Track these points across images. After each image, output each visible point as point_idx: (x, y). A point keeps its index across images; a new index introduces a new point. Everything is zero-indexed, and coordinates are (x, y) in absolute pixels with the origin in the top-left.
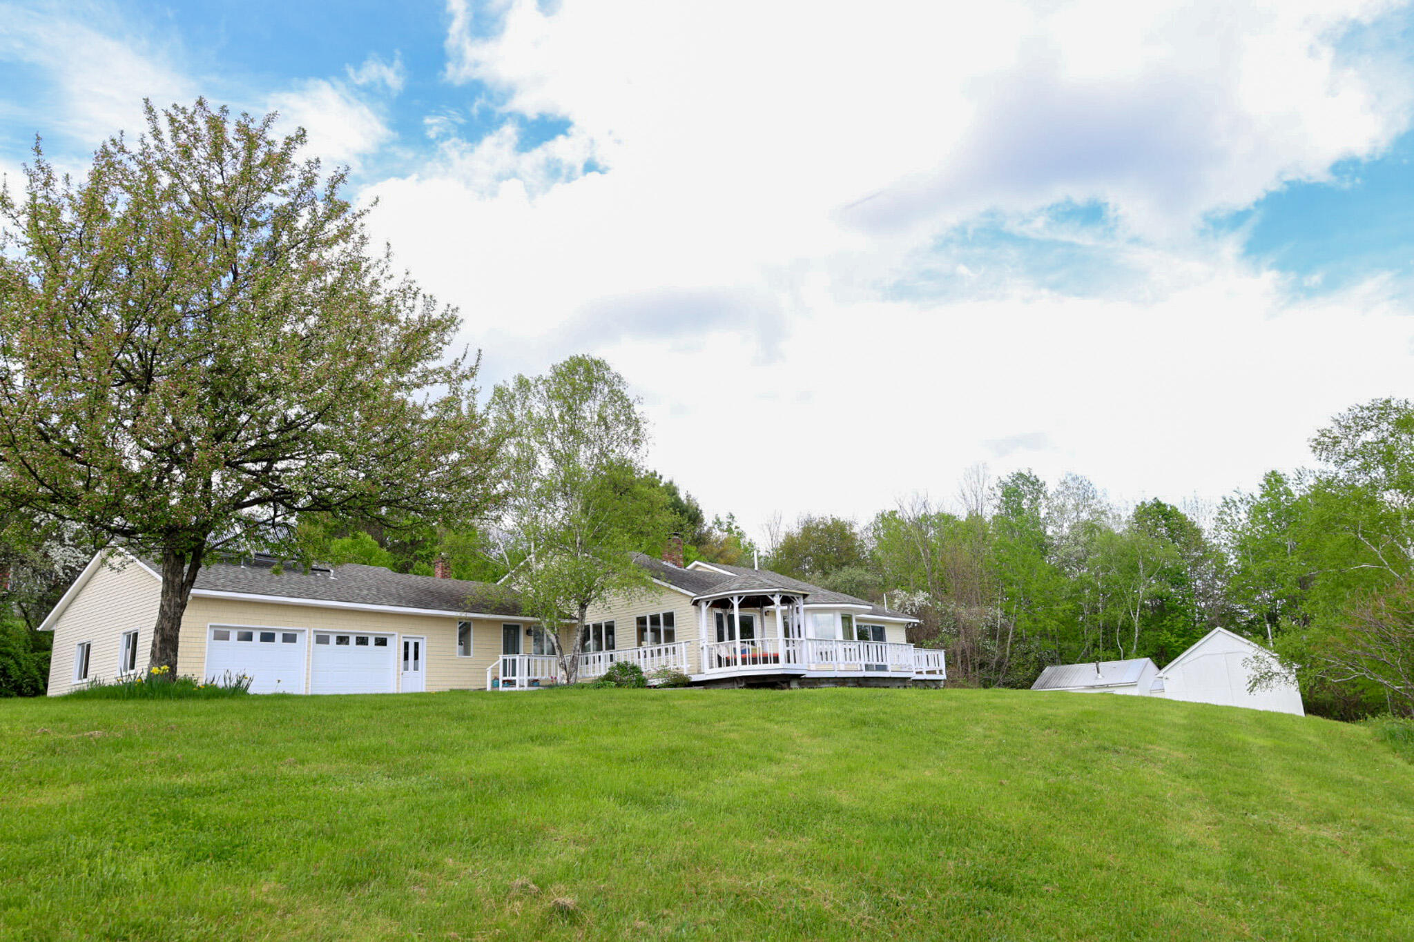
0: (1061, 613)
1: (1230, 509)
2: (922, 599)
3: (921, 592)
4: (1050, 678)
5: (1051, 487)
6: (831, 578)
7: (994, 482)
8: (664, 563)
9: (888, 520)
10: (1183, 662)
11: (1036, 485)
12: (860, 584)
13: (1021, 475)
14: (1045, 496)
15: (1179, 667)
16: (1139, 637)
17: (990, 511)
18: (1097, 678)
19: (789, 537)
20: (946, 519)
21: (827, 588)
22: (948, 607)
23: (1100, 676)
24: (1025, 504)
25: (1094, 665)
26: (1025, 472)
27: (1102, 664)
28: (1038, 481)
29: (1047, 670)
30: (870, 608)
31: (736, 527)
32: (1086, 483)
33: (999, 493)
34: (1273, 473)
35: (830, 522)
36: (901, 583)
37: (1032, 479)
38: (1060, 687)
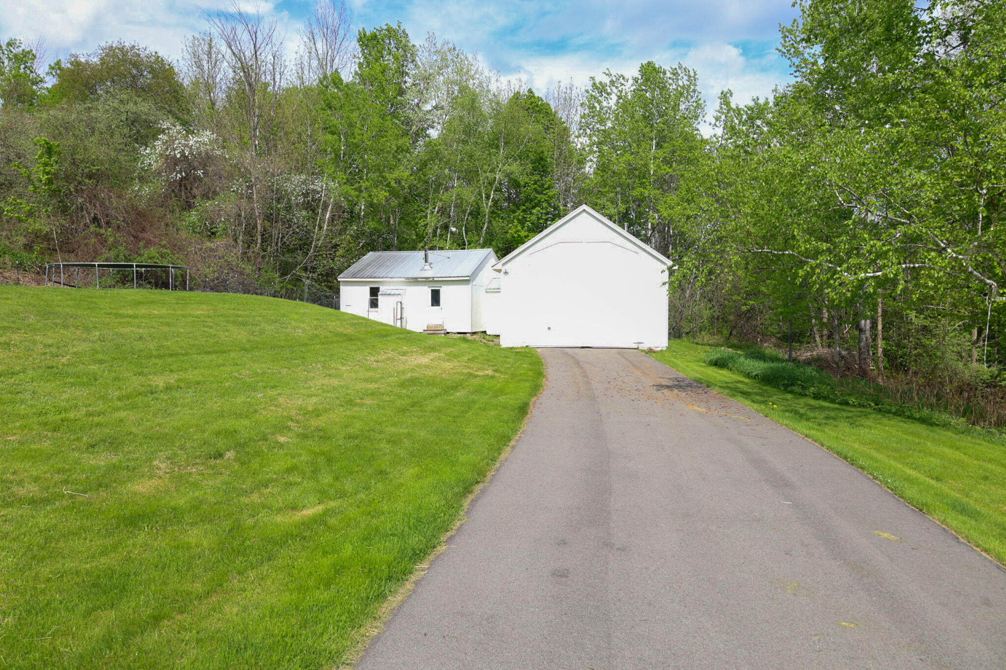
10: (531, 250)
15: (524, 257)
18: (422, 269)
23: (426, 267)
32: (462, 57)
34: (650, 64)
38: (375, 278)
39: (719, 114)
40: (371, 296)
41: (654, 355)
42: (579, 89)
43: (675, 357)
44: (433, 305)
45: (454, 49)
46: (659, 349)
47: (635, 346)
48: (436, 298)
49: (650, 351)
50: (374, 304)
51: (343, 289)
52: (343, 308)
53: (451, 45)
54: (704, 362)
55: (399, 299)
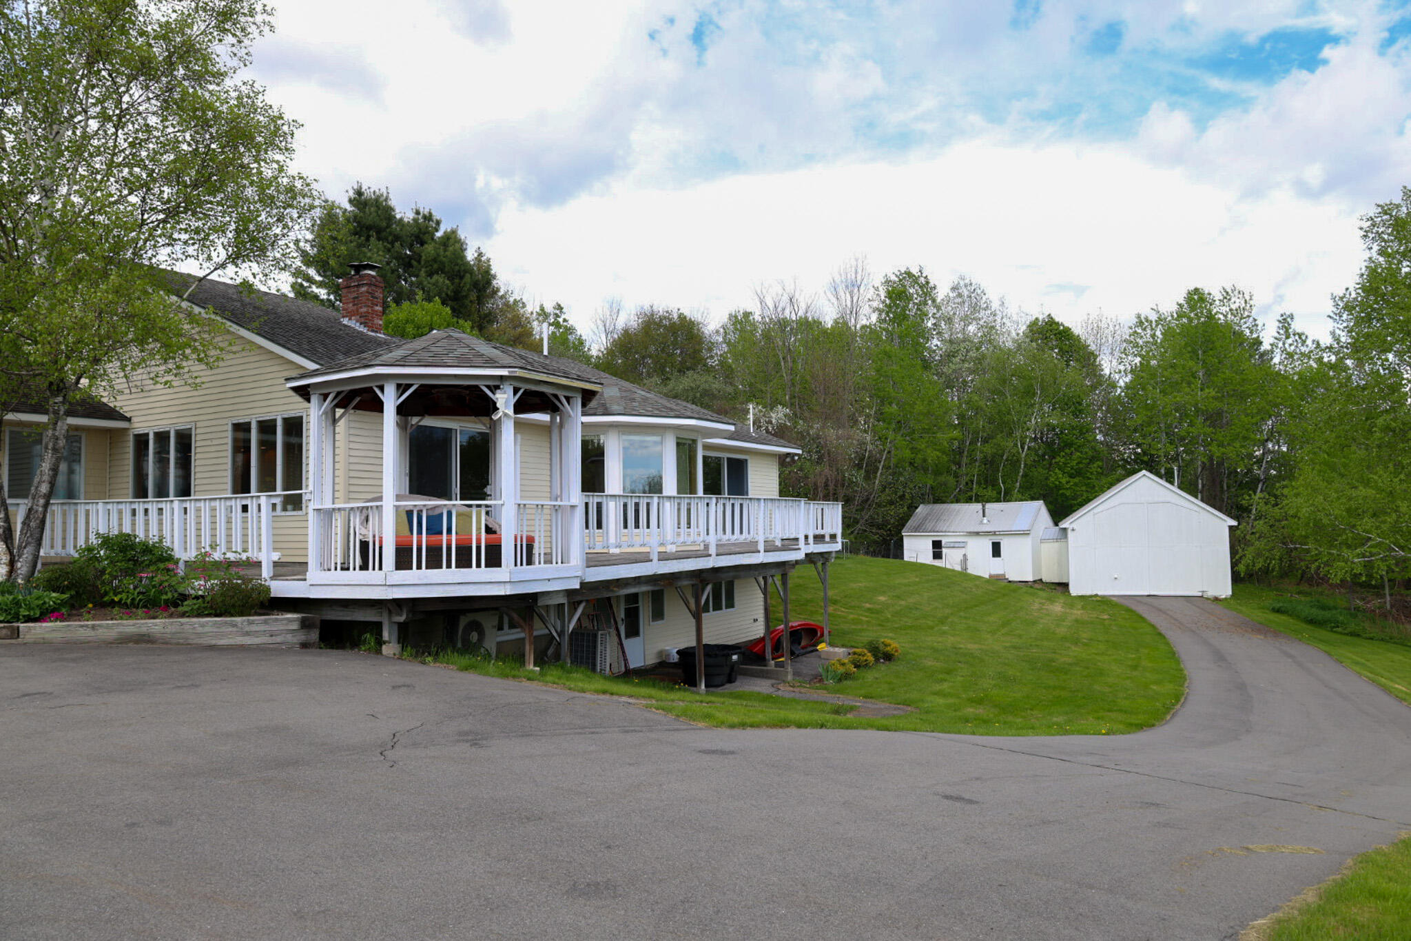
0: (945, 443)
1: (1144, 329)
2: (781, 415)
3: (780, 407)
4: (925, 519)
5: (942, 292)
6: (671, 384)
7: (878, 280)
8: (345, 321)
9: (741, 323)
10: (1096, 511)
11: (927, 289)
12: (706, 393)
13: (909, 274)
14: (934, 301)
15: (1089, 516)
16: (1025, 475)
17: (868, 317)
18: (981, 523)
19: (626, 332)
20: (808, 326)
21: (666, 395)
22: (812, 427)
23: (985, 521)
24: (912, 309)
25: (979, 506)
26: (915, 271)
27: (988, 506)
28: (928, 283)
29: (922, 510)
30: (732, 428)
31: (565, 320)
32: (979, 292)
33: (883, 294)
34: (1196, 290)
35: (675, 316)
36: (754, 395)
37: (922, 280)
38: (938, 532)
39: (1276, 341)
40: (933, 548)
41: (1221, 603)
42: (1109, 320)
43: (1240, 605)
44: (994, 556)
45: (971, 284)
46: (1223, 597)
47: (1200, 594)
48: (996, 550)
49: (1216, 599)
50: (937, 555)
51: (906, 541)
52: (906, 559)
53: (967, 281)
54: (1268, 609)
55: (962, 551)
